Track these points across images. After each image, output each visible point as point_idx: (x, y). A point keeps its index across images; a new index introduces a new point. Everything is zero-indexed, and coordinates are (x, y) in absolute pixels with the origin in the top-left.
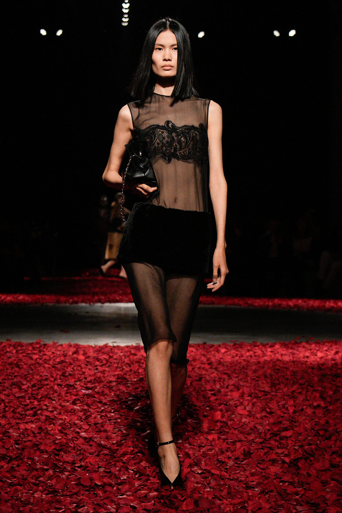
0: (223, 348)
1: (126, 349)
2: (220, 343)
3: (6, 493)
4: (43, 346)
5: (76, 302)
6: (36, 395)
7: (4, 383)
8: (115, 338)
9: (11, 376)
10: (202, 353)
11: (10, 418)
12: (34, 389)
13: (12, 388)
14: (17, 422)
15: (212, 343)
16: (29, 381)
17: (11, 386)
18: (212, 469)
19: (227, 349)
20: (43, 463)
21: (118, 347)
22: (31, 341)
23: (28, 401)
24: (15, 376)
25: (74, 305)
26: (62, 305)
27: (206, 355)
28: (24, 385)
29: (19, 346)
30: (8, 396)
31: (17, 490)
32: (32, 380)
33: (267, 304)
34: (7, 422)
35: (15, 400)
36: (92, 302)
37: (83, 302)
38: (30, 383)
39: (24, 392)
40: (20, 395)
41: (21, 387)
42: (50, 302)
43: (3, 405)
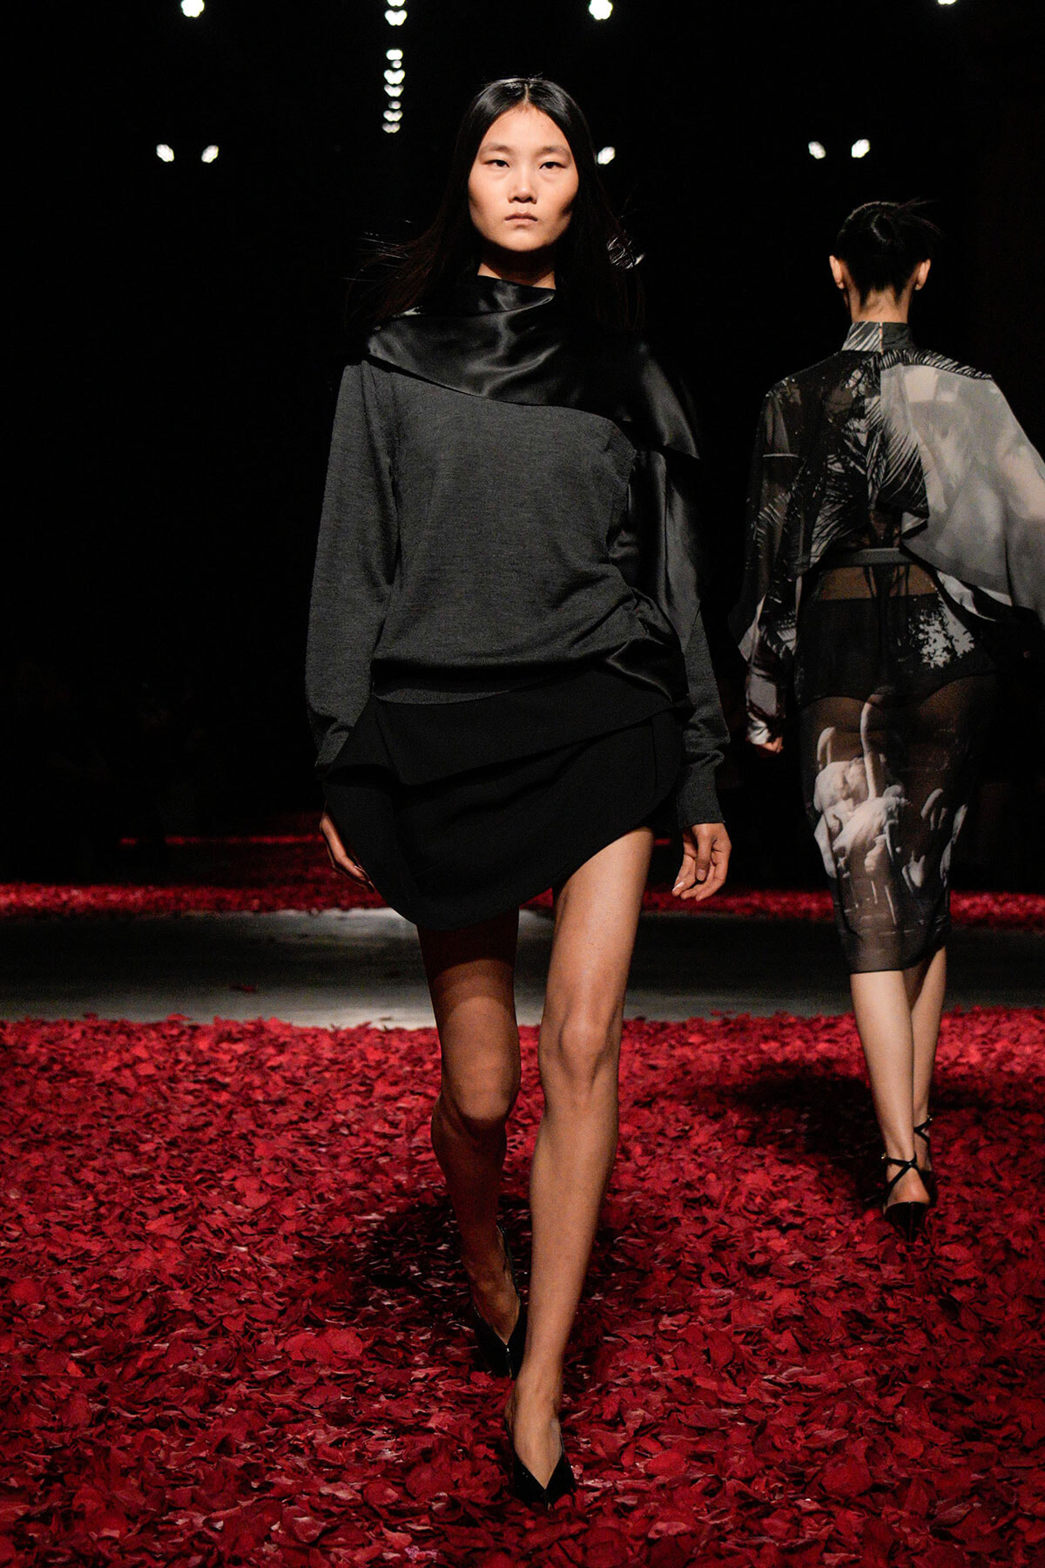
0: (692, 1033)
1: (423, 1040)
2: (685, 1019)
3: (123, 1449)
4: (189, 1031)
5: (272, 908)
6: (184, 1171)
7: (89, 1135)
8: (389, 1006)
9: (106, 1117)
10: (637, 1046)
11: (115, 1235)
12: (175, 1153)
13: (111, 1151)
14: (135, 1248)
15: (660, 1018)
16: (159, 1133)
17: (109, 1145)
18: (695, 1375)
19: (705, 1034)
20: (217, 1363)
21: (400, 1032)
22: (153, 1019)
23: (160, 1187)
24: (119, 1118)
25: (264, 915)
26: (231, 915)
27: (649, 1054)
28: (146, 1141)
29: (120, 1032)
30: (103, 1173)
31: (152, 1443)
32: (168, 1129)
33: (803, 906)
34: (106, 1249)
35: (124, 1184)
36: (316, 906)
37: (289, 907)
38: (162, 1137)
39: (148, 1162)
40: (135, 1171)
41: (137, 1147)
42: (197, 909)
43: (90, 1199)
